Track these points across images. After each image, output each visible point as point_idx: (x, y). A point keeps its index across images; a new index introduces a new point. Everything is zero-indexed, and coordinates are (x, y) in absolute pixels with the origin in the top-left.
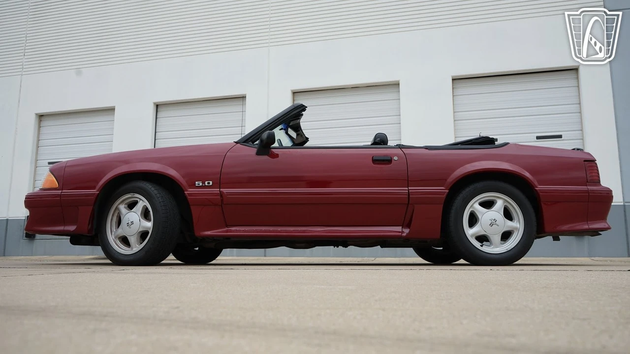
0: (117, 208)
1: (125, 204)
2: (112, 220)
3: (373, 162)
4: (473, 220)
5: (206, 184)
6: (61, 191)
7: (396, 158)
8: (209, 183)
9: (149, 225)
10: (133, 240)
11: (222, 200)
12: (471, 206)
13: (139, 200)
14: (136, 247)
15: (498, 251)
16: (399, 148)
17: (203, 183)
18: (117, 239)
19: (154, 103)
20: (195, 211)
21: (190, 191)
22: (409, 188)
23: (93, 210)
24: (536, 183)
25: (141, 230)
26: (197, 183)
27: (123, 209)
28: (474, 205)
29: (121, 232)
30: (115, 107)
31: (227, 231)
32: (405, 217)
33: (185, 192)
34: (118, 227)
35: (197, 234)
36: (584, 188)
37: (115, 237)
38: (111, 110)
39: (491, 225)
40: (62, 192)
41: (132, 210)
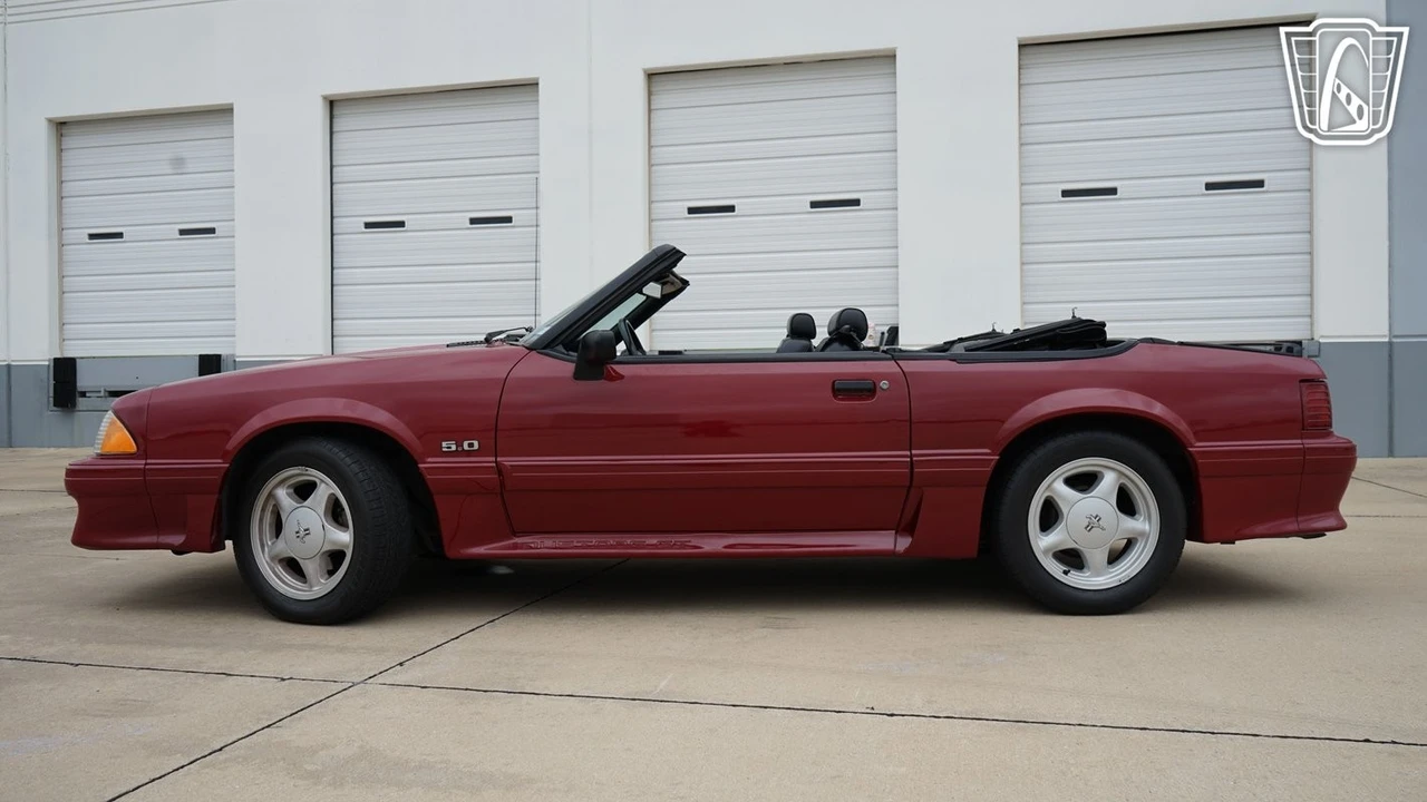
0: (271, 495)
1: (289, 487)
2: (261, 520)
3: (835, 396)
4: (1050, 516)
5: (466, 447)
6: (144, 462)
7: (884, 384)
8: (471, 445)
9: (344, 538)
10: (310, 567)
11: (502, 484)
12: (1049, 486)
13: (318, 481)
14: (320, 586)
15: (1100, 585)
16: (893, 358)
17: (460, 444)
18: (277, 562)
19: (325, 98)
20: (445, 508)
21: (429, 463)
22: (914, 452)
23: (219, 501)
24: (1190, 437)
25: (327, 547)
26: (444, 444)
27: (284, 496)
28: (1055, 485)
29: (284, 547)
30: (232, 104)
31: (515, 546)
32: (903, 509)
33: (421, 466)
34: (277, 537)
35: (451, 553)
36: (1295, 443)
37: (272, 559)
38: (225, 112)
39: (1089, 528)
40: (146, 464)
41: (306, 503)
